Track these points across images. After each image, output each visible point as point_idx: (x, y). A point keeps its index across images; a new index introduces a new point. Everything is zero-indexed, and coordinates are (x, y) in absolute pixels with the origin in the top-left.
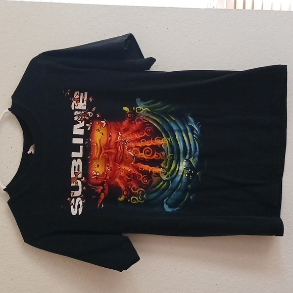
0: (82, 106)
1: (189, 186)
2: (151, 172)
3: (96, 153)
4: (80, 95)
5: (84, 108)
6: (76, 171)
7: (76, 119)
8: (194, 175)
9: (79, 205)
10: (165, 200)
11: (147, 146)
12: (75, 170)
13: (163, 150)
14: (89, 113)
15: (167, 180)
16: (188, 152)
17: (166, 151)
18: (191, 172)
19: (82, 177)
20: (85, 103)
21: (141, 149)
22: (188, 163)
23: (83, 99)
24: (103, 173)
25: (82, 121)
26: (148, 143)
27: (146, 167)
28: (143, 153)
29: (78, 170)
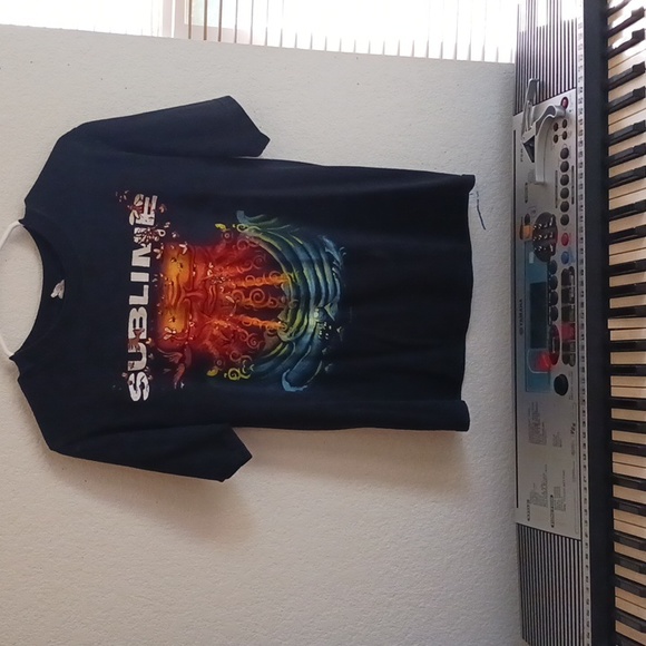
0: (147, 219)
1: (324, 351)
2: (263, 327)
3: (170, 297)
4: (144, 201)
5: (151, 223)
6: (138, 327)
7: (136, 240)
8: (333, 332)
9: (142, 384)
10: (285, 374)
11: (255, 287)
12: (134, 326)
13: (282, 293)
14: (159, 231)
15: (288, 342)
16: (324, 296)
17: (287, 294)
18: (326, 327)
19: (148, 337)
20: (152, 215)
21: (247, 291)
22: (322, 313)
23: (149, 208)
24: (183, 331)
25: (147, 244)
26: (258, 282)
27: (255, 321)
28: (250, 299)
29: (141, 326)
